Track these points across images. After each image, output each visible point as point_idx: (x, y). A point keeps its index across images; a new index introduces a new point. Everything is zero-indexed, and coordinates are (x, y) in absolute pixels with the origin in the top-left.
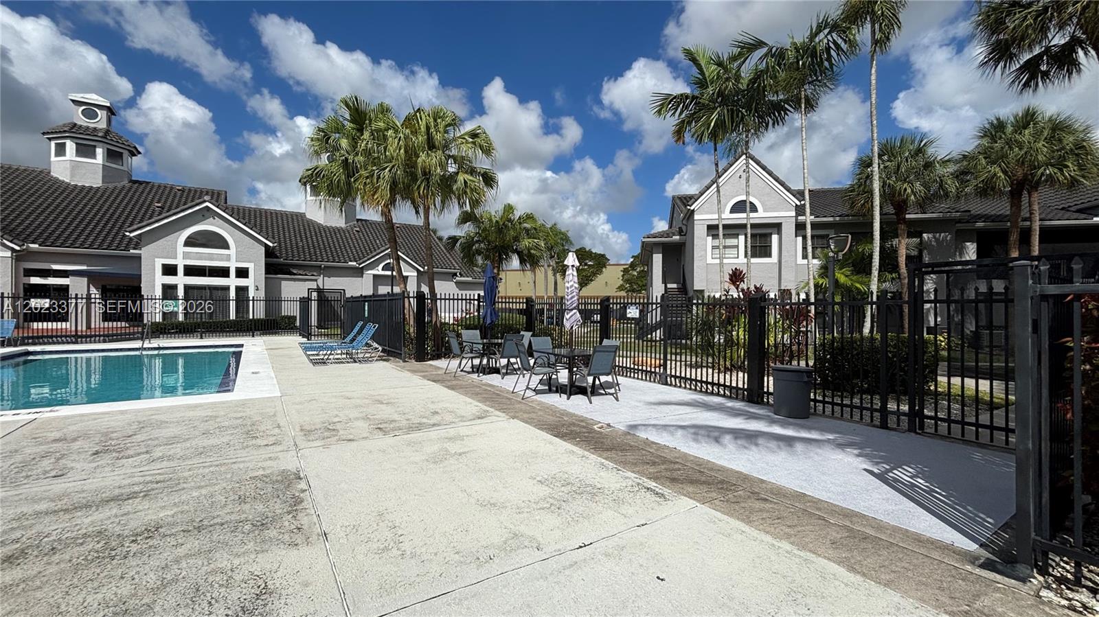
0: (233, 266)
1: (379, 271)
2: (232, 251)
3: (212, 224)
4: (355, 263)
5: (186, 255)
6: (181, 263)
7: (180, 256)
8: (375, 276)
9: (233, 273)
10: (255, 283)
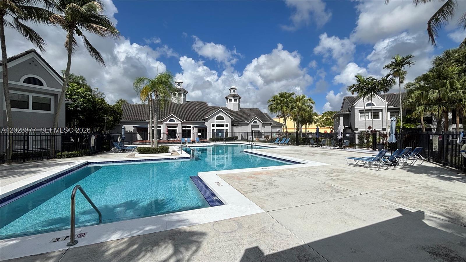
0: (225, 124)
1: (252, 124)
2: (225, 120)
3: (221, 114)
4: (247, 122)
5: (216, 122)
6: (215, 124)
7: (215, 122)
8: (251, 125)
9: (225, 126)
10: (229, 128)
